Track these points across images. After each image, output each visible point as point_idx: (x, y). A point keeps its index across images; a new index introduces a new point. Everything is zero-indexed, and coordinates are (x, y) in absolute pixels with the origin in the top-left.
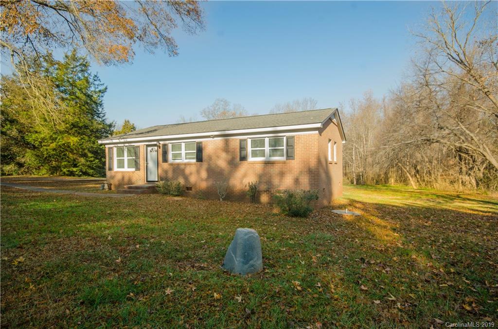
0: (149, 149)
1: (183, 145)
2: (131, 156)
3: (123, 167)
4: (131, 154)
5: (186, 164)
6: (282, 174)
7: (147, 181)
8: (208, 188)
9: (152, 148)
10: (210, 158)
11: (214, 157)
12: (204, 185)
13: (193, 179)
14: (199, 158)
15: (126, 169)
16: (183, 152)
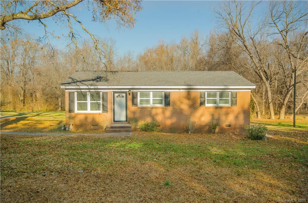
0: (116, 95)
1: (151, 94)
2: (94, 101)
3: (86, 110)
4: (94, 98)
5: (152, 108)
6: (227, 114)
7: (114, 121)
8: (172, 124)
9: (118, 94)
10: (174, 103)
11: (178, 103)
12: (169, 122)
13: (159, 118)
14: (167, 104)
15: (89, 111)
16: (151, 98)
